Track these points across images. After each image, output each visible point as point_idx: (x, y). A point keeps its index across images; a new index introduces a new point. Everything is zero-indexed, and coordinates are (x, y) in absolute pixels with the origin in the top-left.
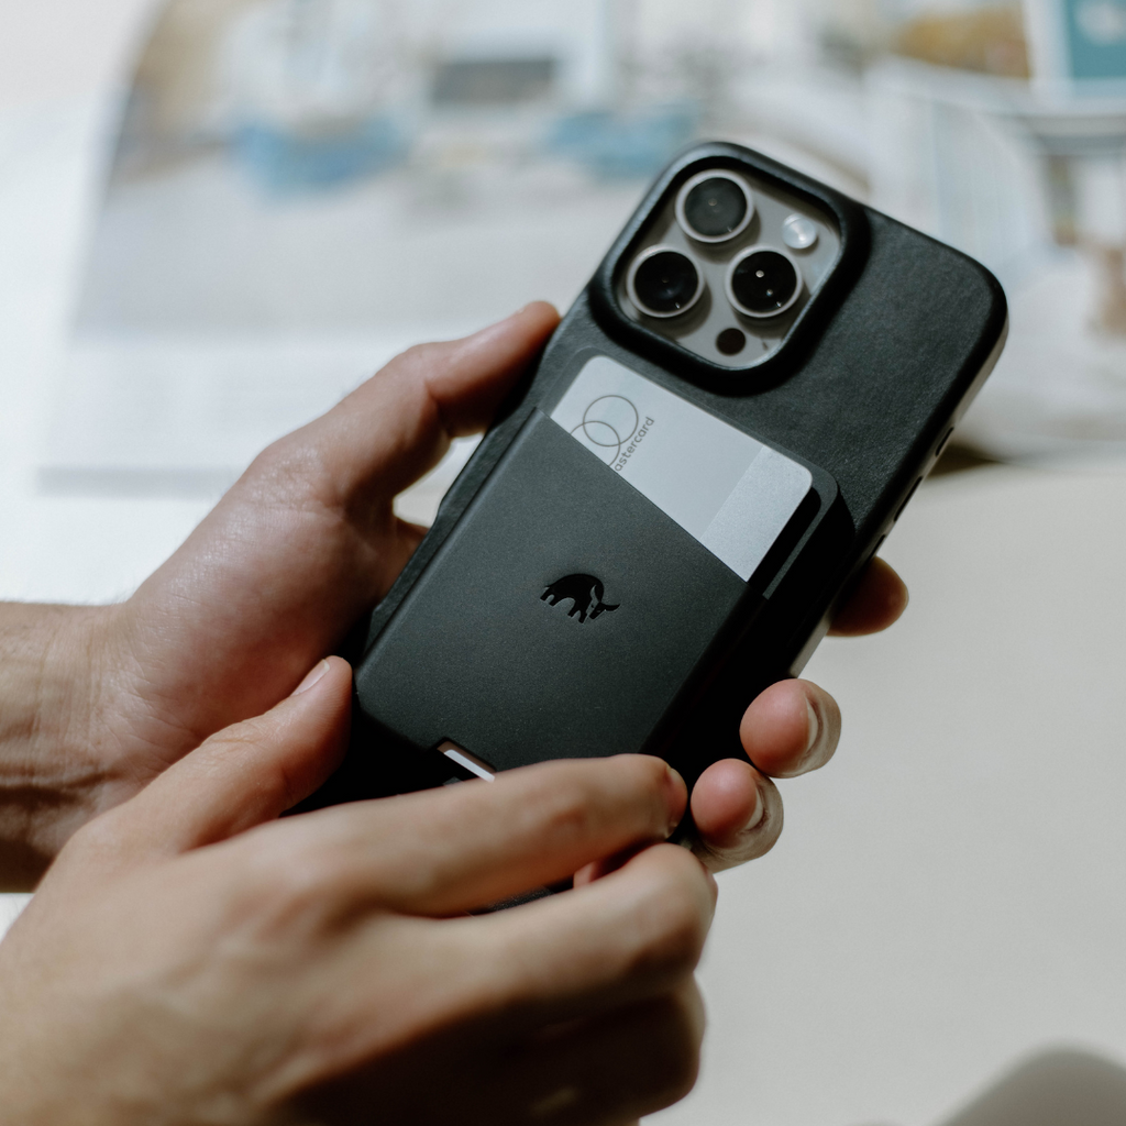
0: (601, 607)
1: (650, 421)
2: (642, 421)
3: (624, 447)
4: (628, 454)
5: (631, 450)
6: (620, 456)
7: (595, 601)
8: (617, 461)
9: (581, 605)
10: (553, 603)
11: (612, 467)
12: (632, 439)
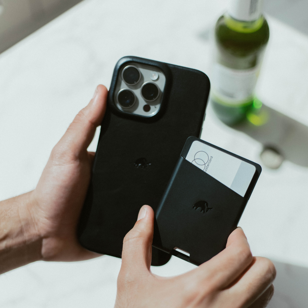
0: (208, 209)
1: (212, 157)
2: (210, 158)
3: (206, 165)
4: (207, 167)
5: (208, 165)
6: (206, 167)
7: (206, 208)
8: (205, 169)
9: (203, 209)
10: (196, 209)
11: (204, 171)
12: (208, 162)
